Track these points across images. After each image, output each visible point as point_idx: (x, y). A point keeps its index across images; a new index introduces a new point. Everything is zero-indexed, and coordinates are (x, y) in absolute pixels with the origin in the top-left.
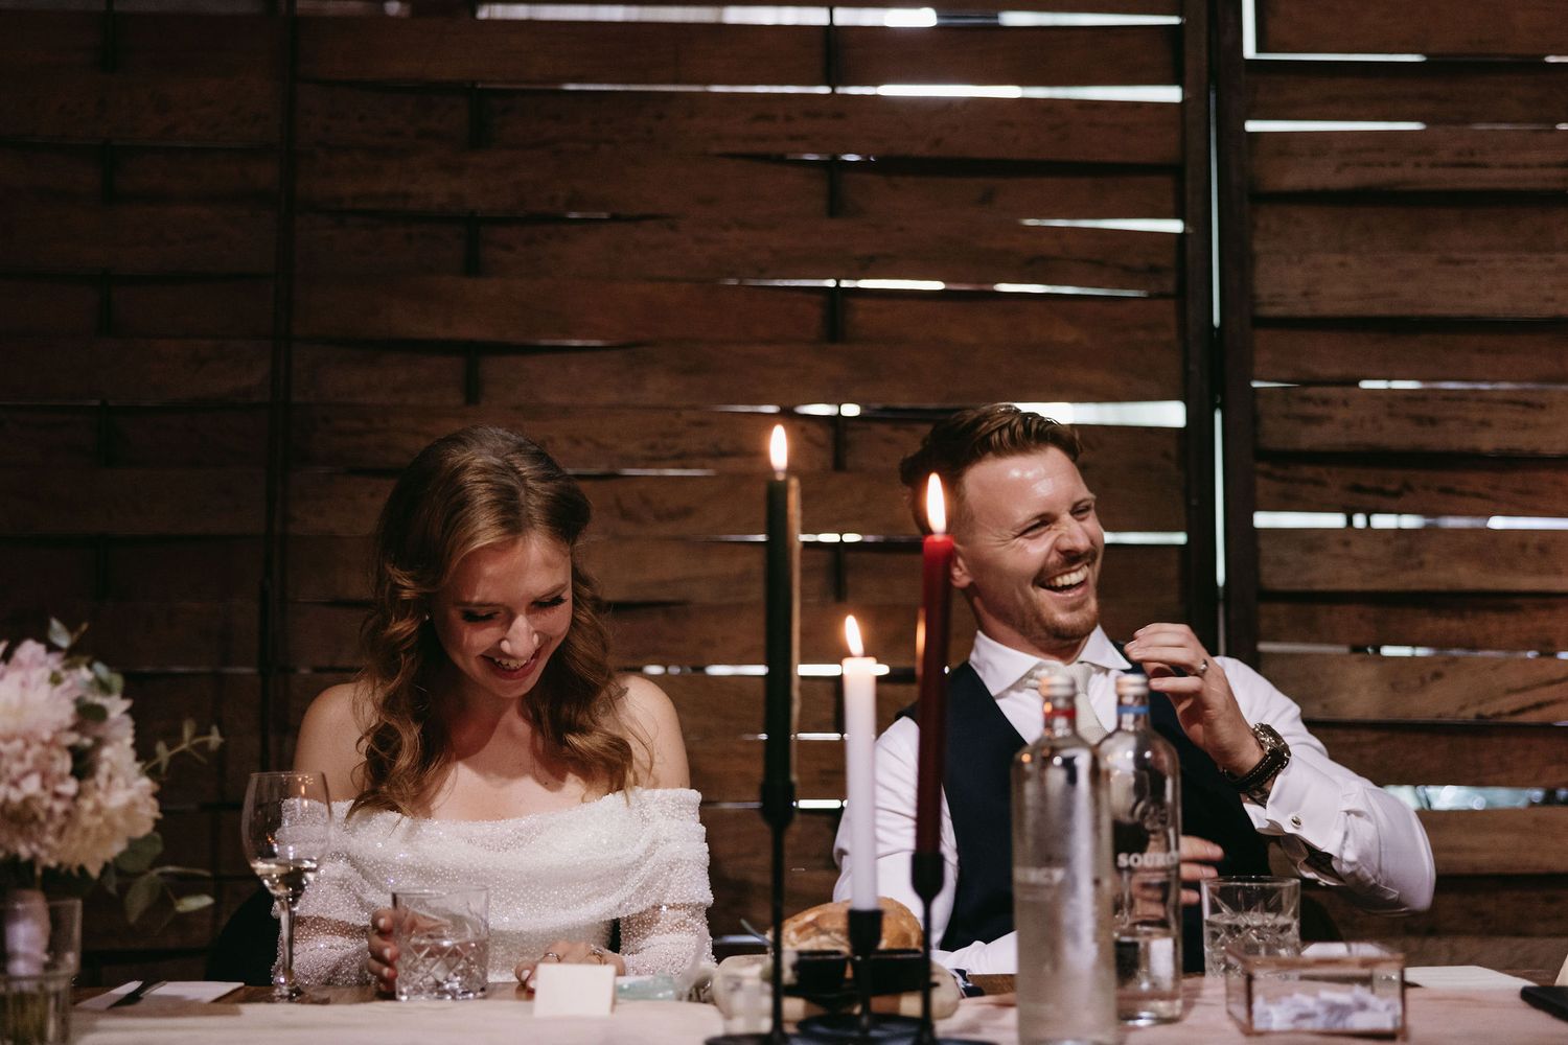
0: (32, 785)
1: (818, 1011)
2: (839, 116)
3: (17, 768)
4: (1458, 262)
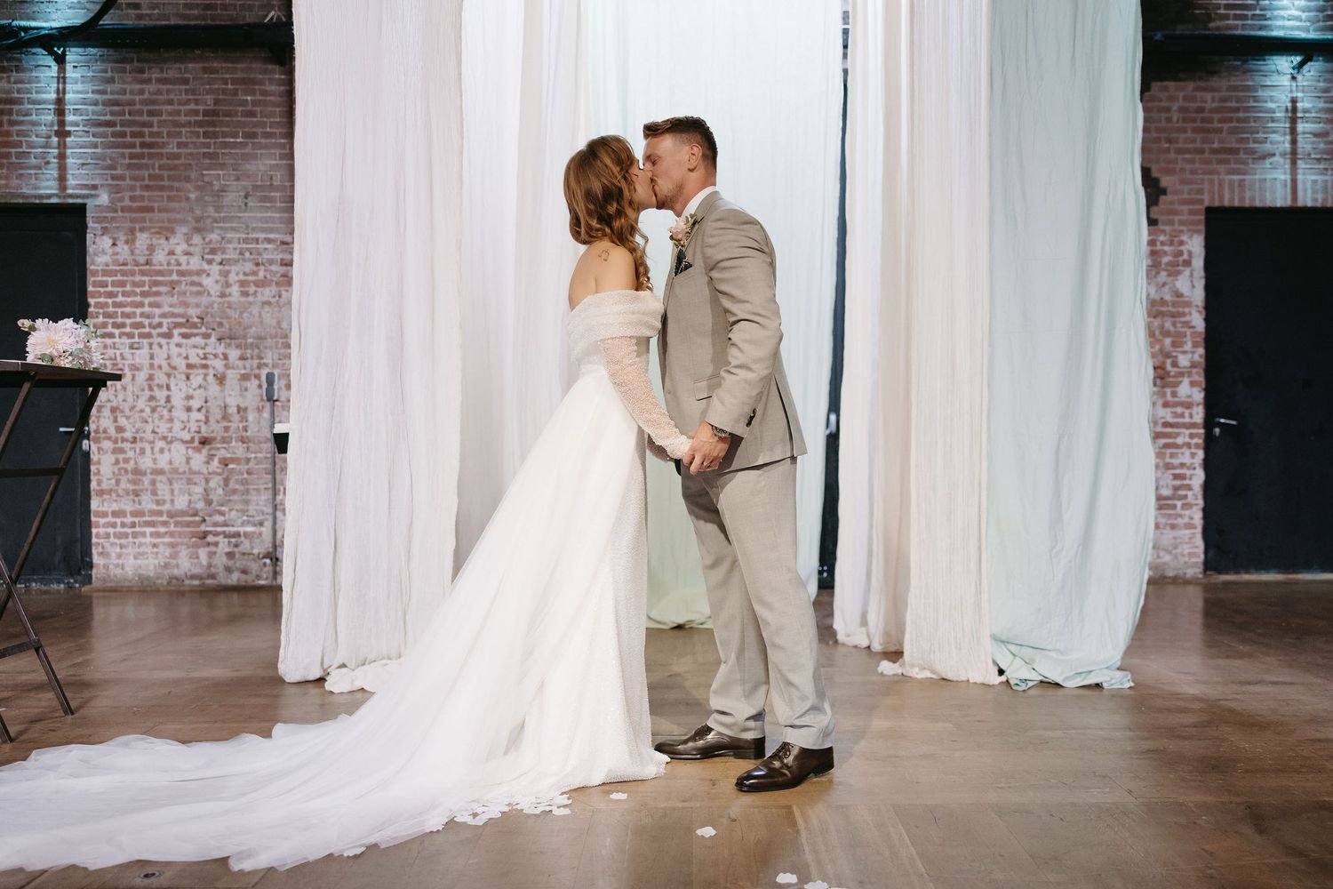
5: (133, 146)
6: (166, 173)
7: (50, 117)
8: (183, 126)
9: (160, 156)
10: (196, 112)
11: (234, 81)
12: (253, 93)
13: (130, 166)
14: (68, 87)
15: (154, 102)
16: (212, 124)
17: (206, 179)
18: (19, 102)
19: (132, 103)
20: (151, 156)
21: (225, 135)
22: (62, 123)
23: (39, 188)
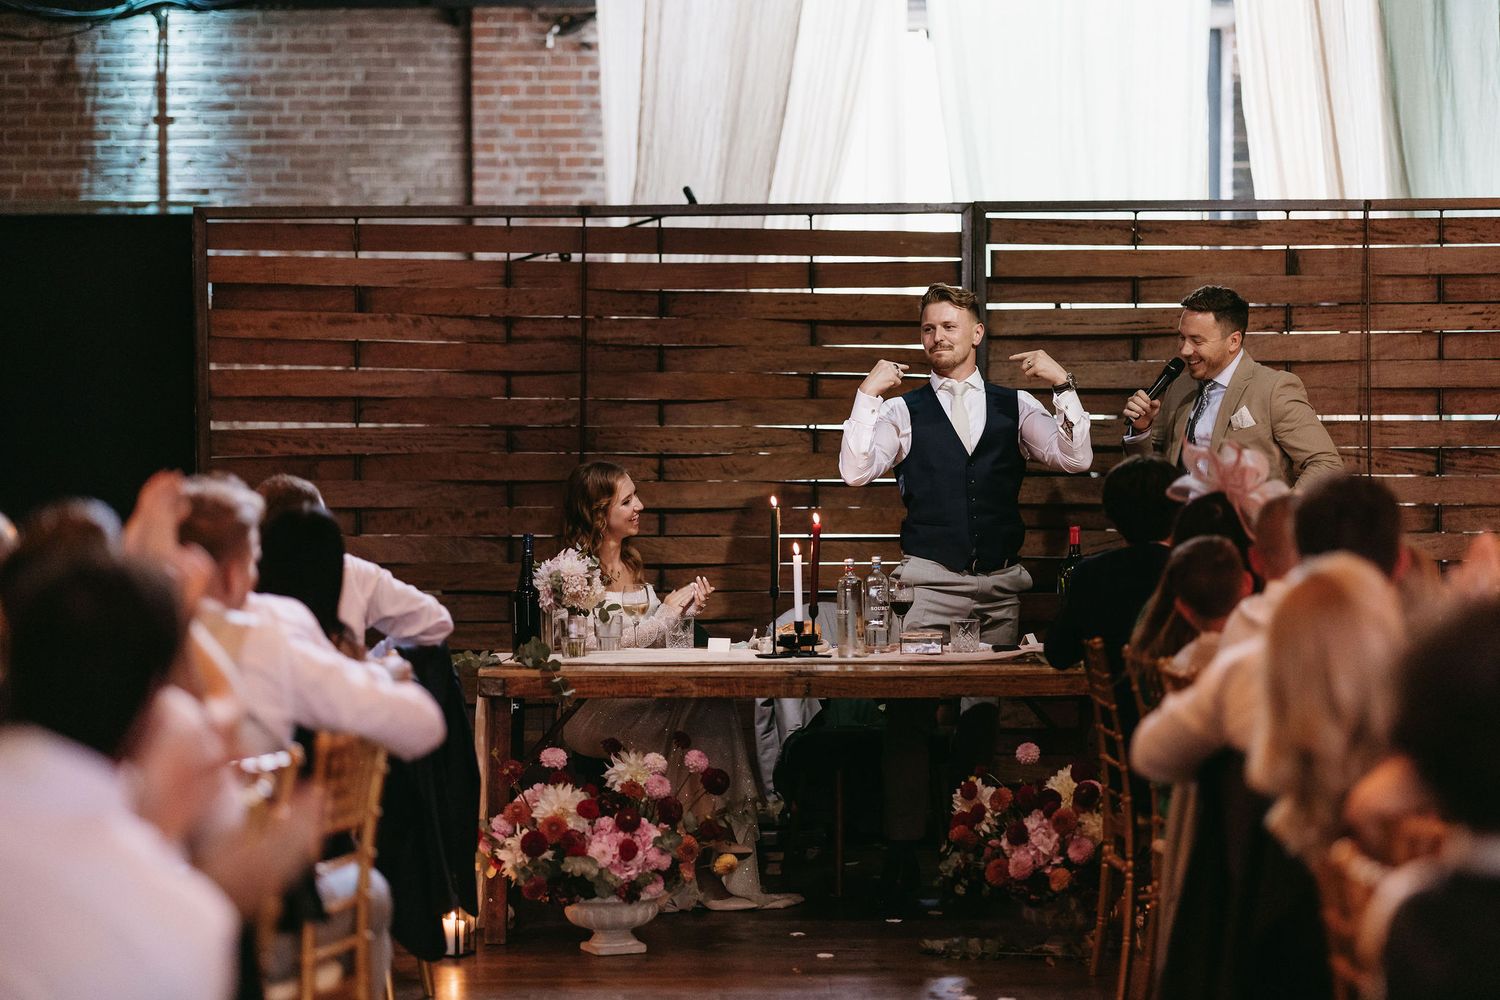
0: (579, 588)
1: (788, 650)
2: (815, 303)
3: (575, 584)
4: (1075, 366)
5: (256, 136)
6: (300, 173)
7: (148, 99)
8: (323, 108)
9: (293, 148)
10: (340, 90)
11: (391, 48)
12: (415, 63)
13: (252, 163)
14: (171, 58)
15: (284, 77)
16: (361, 105)
17: (355, 180)
18: (107, 78)
19: (255, 79)
20: (279, 149)
21: (377, 120)
22: (162, 106)
23: (132, 194)
